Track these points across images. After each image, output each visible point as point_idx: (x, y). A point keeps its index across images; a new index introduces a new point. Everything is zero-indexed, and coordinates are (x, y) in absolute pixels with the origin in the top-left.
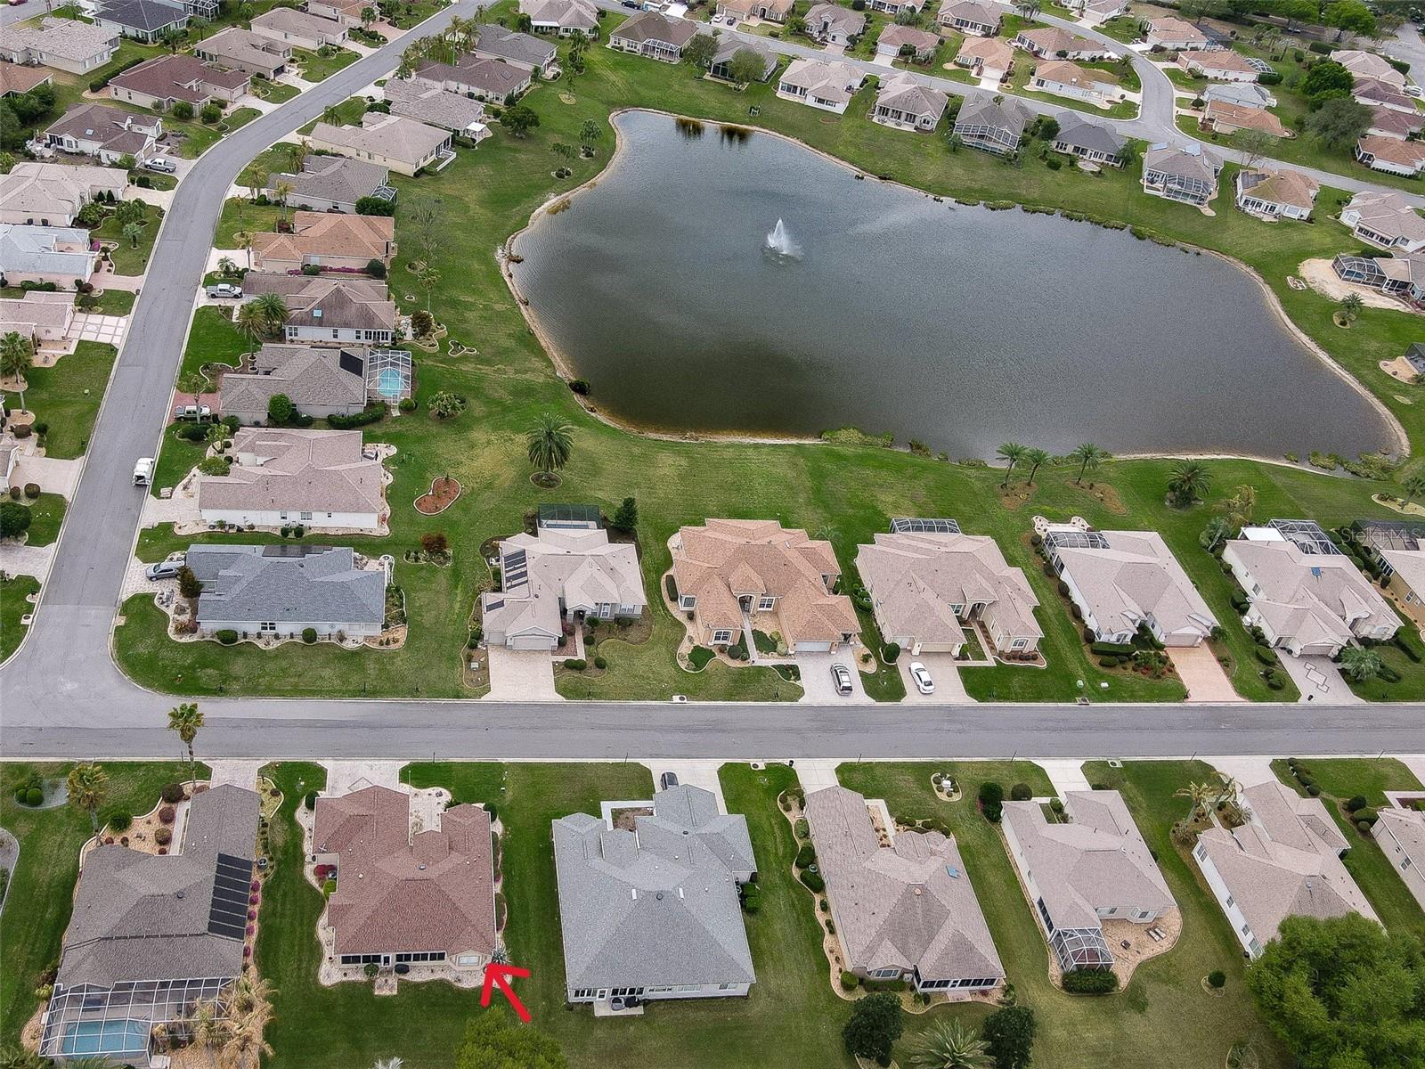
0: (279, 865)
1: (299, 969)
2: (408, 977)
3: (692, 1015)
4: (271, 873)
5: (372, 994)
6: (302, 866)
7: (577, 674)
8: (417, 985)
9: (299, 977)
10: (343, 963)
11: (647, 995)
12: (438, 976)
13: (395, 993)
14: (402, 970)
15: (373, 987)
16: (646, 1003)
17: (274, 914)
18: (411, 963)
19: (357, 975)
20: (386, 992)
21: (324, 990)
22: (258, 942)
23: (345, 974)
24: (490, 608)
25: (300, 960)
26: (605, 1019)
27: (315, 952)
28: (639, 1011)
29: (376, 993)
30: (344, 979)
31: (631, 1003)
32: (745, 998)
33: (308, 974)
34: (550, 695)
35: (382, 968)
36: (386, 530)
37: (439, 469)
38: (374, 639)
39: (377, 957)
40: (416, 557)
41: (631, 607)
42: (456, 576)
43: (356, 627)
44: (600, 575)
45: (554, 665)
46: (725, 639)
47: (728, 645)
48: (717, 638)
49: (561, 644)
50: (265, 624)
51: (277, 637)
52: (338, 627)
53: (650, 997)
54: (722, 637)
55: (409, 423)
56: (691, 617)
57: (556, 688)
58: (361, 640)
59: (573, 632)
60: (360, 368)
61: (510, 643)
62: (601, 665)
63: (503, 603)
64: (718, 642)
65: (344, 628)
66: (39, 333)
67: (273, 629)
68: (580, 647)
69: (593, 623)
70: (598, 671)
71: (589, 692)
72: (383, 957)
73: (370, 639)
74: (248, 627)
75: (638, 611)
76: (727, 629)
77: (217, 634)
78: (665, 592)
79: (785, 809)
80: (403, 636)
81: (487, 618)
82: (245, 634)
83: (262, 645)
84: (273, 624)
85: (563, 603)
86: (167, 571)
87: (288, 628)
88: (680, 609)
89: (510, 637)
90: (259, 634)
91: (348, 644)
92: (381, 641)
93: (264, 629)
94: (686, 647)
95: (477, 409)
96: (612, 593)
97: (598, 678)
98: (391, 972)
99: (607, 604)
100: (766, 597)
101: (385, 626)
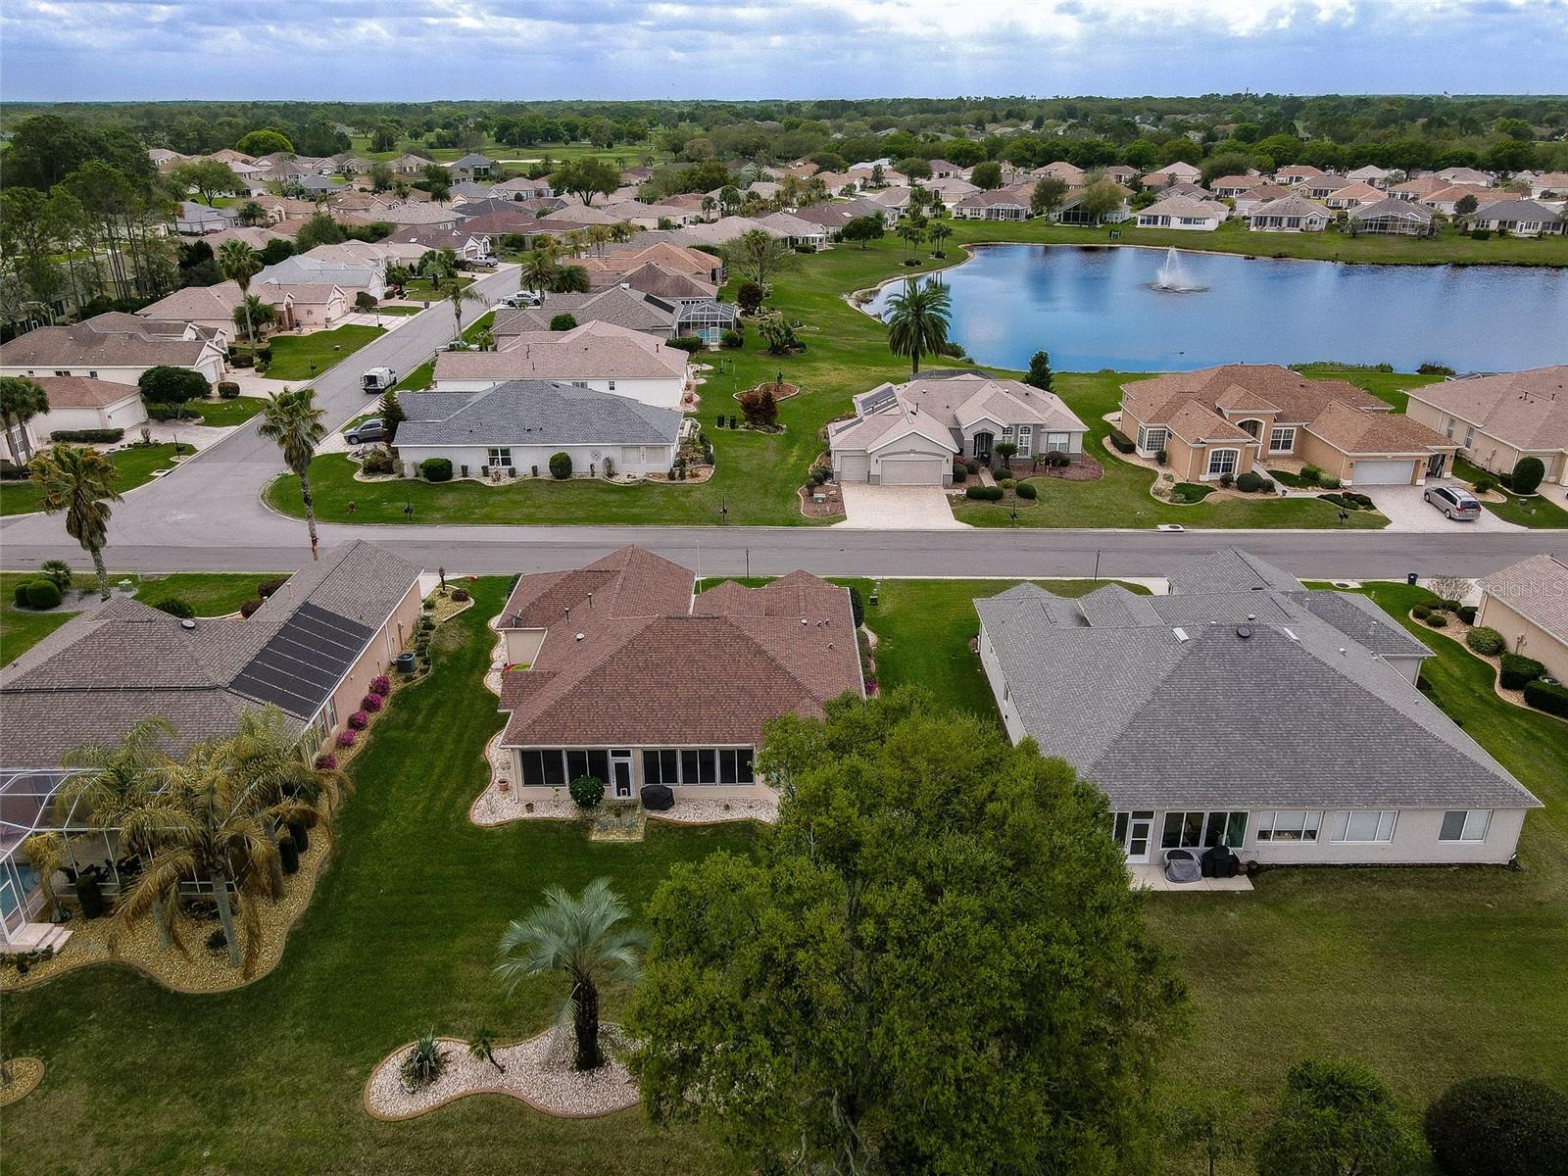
0: (438, 671)
1: (432, 798)
2: (672, 815)
3: (1385, 895)
4: (420, 678)
5: (585, 841)
6: (484, 673)
7: (989, 505)
8: (690, 830)
9: (427, 810)
10: (525, 783)
11: (1252, 849)
12: (738, 814)
13: (638, 838)
14: (659, 800)
15: (588, 829)
16: (1254, 871)
17: (407, 726)
18: (679, 789)
19: (555, 804)
20: (617, 837)
21: (479, 832)
22: (357, 760)
23: (530, 807)
24: (839, 432)
25: (438, 788)
26: (1158, 896)
27: (477, 777)
28: (1241, 884)
29: (593, 838)
30: (526, 815)
31: (1219, 864)
32: (1513, 865)
33: (450, 805)
34: (946, 521)
35: (611, 792)
36: (692, 409)
37: (769, 378)
38: (661, 476)
39: (599, 759)
40: (733, 426)
41: (1064, 439)
42: (791, 439)
43: (633, 454)
44: (1010, 397)
45: (949, 497)
46: (1228, 468)
47: (1236, 477)
48: (1214, 469)
49: (958, 478)
50: (494, 452)
51: (512, 473)
52: (605, 454)
53: (1265, 859)
54: (1222, 465)
55: (731, 354)
56: (1162, 459)
57: (958, 518)
58: (640, 475)
59: (973, 471)
60: (670, 309)
61: (875, 470)
62: (1027, 494)
63: (861, 421)
64: (1217, 476)
65: (615, 454)
66: (299, 313)
67: (507, 462)
68: (987, 481)
69: (1007, 450)
70: (1023, 501)
71: (1013, 520)
72: (612, 761)
73: (654, 475)
74: (470, 459)
75: (1076, 447)
76: (1227, 444)
77: (421, 466)
78: (1111, 449)
79: (1430, 624)
80: (706, 473)
81: (836, 442)
82: (465, 469)
83: (488, 482)
84: (506, 452)
85: (956, 432)
86: (371, 426)
87: (531, 459)
88: (1143, 457)
89: (874, 458)
90: (485, 468)
91: (621, 479)
92: (671, 476)
93: (492, 462)
94: (1161, 483)
95: (820, 353)
96: (1033, 416)
97: (1024, 508)
98: (631, 807)
99: (1026, 429)
100: (1282, 427)
101: (681, 463)
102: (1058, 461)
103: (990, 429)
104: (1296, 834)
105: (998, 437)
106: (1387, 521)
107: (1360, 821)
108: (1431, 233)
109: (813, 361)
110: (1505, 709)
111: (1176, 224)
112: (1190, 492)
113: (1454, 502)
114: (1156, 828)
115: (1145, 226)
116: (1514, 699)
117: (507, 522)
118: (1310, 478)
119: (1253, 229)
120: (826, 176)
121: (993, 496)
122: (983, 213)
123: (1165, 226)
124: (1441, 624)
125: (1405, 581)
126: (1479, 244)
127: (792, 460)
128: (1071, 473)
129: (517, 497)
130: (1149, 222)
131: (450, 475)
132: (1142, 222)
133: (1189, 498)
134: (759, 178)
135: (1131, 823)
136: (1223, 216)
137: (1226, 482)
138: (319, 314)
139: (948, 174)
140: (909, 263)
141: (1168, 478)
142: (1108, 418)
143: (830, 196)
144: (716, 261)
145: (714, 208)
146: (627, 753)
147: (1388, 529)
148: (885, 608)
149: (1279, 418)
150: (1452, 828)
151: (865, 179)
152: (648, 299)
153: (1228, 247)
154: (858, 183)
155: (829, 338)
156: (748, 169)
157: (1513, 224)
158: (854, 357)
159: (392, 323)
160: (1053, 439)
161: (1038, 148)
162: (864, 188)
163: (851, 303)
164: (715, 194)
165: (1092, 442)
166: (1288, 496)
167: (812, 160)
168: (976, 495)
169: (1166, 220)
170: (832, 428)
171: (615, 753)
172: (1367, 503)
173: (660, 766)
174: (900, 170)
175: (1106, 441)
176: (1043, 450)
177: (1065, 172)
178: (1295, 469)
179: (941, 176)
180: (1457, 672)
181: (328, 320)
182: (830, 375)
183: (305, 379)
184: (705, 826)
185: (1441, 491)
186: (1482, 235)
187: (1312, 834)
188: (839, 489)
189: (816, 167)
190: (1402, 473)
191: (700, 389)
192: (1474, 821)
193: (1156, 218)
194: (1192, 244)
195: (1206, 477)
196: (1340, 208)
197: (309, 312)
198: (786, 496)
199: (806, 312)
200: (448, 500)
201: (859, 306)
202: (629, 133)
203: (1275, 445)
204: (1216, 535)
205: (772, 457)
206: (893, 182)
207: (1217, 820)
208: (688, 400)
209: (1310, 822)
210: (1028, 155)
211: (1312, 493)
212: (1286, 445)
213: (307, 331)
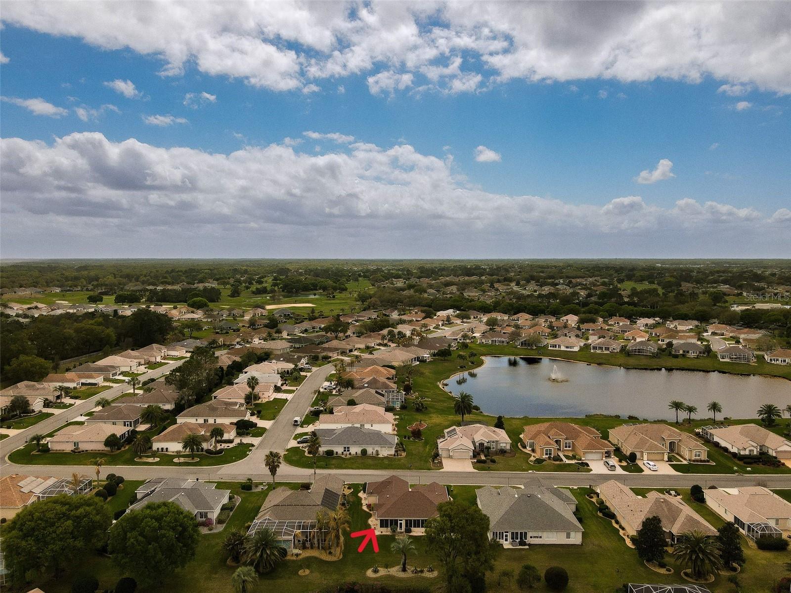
0: (351, 505)
2: (411, 534)
4: (347, 507)
5: (394, 538)
6: (362, 506)
7: (483, 465)
8: (416, 537)
10: (381, 527)
11: (529, 540)
14: (408, 531)
15: (395, 536)
16: (529, 545)
18: (413, 529)
19: (386, 531)
23: (382, 532)
24: (441, 442)
26: (510, 550)
27: (367, 526)
28: (527, 547)
29: (396, 538)
30: (382, 534)
31: (522, 543)
32: (580, 545)
34: (471, 469)
35: (399, 530)
36: (396, 433)
37: (417, 421)
38: (391, 455)
39: (396, 521)
40: (409, 439)
41: (505, 445)
42: (426, 443)
43: (384, 449)
44: (489, 432)
45: (472, 462)
46: (550, 454)
47: (552, 457)
48: (546, 454)
49: (474, 456)
50: (345, 448)
51: (350, 454)
52: (376, 449)
53: (532, 543)
54: (549, 453)
55: (404, 412)
56: (533, 451)
57: (474, 468)
58: (386, 455)
59: (479, 454)
60: (383, 395)
61: (451, 454)
62: (493, 461)
63: (447, 439)
64: (547, 456)
65: (379, 449)
66: (260, 395)
67: (348, 451)
68: (483, 458)
69: (488, 448)
70: (492, 463)
71: (489, 469)
72: (399, 522)
73: (390, 455)
74: (339, 450)
75: (508, 447)
76: (550, 447)
77: (325, 452)
78: (520, 447)
79: (590, 498)
80: (404, 454)
81: (440, 446)
82: (337, 452)
83: (343, 456)
84: (348, 448)
85: (474, 443)
86: (305, 439)
87: (355, 450)
88: (528, 450)
89: (451, 451)
90: (342, 452)
91: (381, 456)
92: (395, 455)
93: (345, 451)
94: (532, 458)
95: (431, 410)
96: (495, 438)
97: (493, 466)
98: (403, 532)
99: (493, 442)
100: (568, 441)
101: (396, 451)
102: (503, 452)
103: (483, 442)
104: (537, 537)
105: (486, 444)
106: (591, 470)
107: (550, 534)
108: (657, 355)
109: (429, 414)
110: (598, 517)
111: (563, 348)
112: (539, 461)
113: (609, 465)
114: (509, 535)
115: (552, 348)
116: (600, 515)
117: (353, 469)
118: (574, 457)
119: (592, 351)
120: (428, 321)
121: (484, 462)
122: (490, 341)
123: (559, 349)
124: (592, 497)
125: (589, 487)
126: (674, 360)
127: (427, 450)
128: (507, 455)
129: (353, 461)
130: (553, 347)
131: (333, 455)
132: (551, 347)
133: (539, 463)
134: (402, 322)
135: (504, 534)
136: (582, 344)
137: (549, 458)
138: (266, 394)
139: (477, 317)
140: (461, 367)
141: (534, 456)
142: (521, 436)
143: (430, 329)
144: (393, 372)
145: (386, 339)
146: (402, 520)
147: (591, 472)
148: (455, 492)
149: (567, 439)
150: (568, 536)
151: (443, 321)
152: (377, 392)
153: (581, 360)
154: (440, 323)
155: (434, 403)
156: (395, 315)
157: (688, 352)
158: (443, 412)
159: (289, 397)
160: (501, 445)
161: (514, 306)
162: (443, 325)
163: (441, 386)
164: (385, 332)
165: (514, 445)
166: (566, 462)
167: (422, 311)
168: (480, 461)
169: (560, 346)
170: (439, 441)
171: (400, 520)
172: (587, 465)
173: (409, 524)
174: (458, 316)
175: (519, 444)
176: (499, 448)
177: (523, 319)
178: (570, 454)
179: (474, 318)
180: (591, 509)
181: (269, 396)
182: (436, 419)
183: (272, 420)
184: (418, 536)
185: (606, 462)
186: (676, 356)
187: (541, 537)
188: (441, 459)
189: (424, 315)
190: (598, 456)
191: (396, 425)
192: (572, 534)
193: (556, 345)
194: (568, 357)
195: (545, 457)
196: (630, 340)
197: (263, 394)
198: (427, 462)
199: (426, 392)
200: (334, 462)
201: (443, 387)
202: (340, 288)
203: (566, 447)
204: (544, 474)
205: (421, 449)
206: (455, 322)
207: (521, 533)
208: (394, 430)
209: (540, 534)
210: (510, 308)
211: (573, 462)
212: (569, 447)
213: (265, 401)
